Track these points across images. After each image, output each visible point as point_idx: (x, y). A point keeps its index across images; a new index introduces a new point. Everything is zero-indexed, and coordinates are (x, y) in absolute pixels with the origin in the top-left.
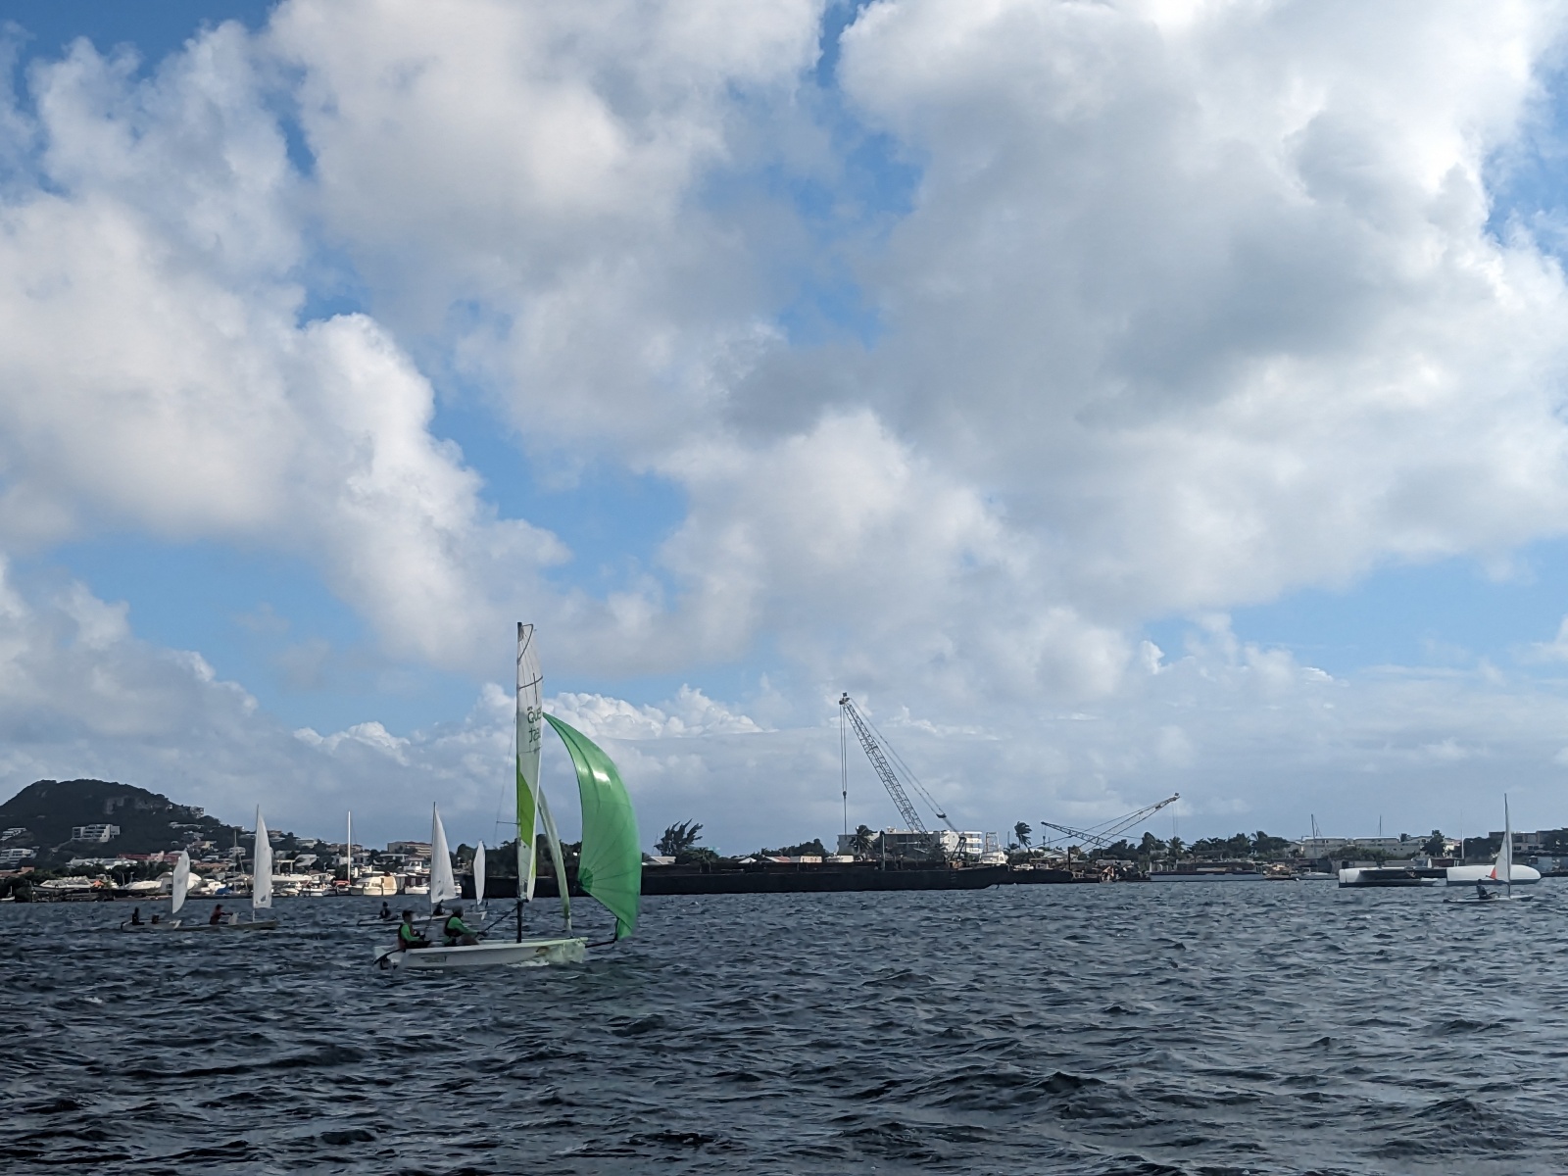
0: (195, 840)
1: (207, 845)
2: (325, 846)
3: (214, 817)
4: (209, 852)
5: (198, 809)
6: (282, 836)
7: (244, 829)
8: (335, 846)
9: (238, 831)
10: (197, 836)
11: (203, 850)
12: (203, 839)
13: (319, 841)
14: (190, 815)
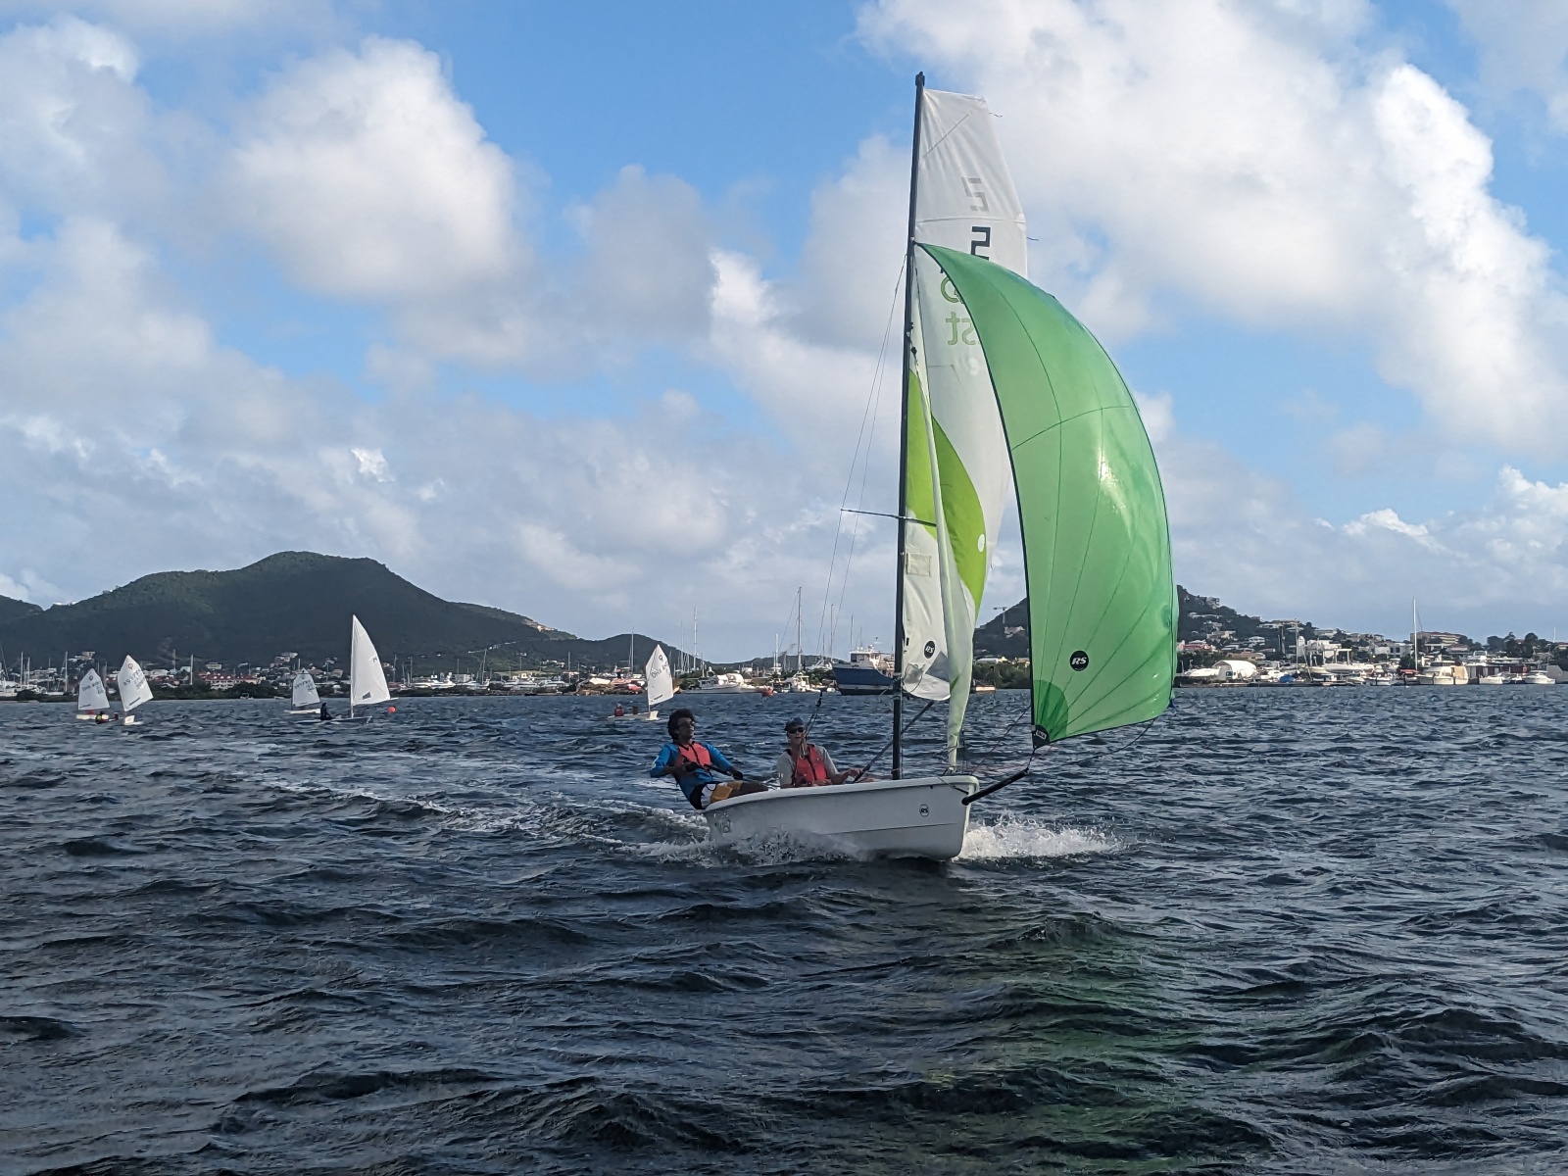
0: (1215, 630)
1: (1227, 635)
2: (1345, 636)
3: (1231, 607)
4: (1229, 642)
5: (1215, 600)
6: (1301, 625)
7: (1262, 620)
8: (1355, 636)
9: (1256, 621)
10: (1216, 625)
11: (1223, 640)
12: (1222, 629)
13: (1338, 631)
14: (1206, 605)
